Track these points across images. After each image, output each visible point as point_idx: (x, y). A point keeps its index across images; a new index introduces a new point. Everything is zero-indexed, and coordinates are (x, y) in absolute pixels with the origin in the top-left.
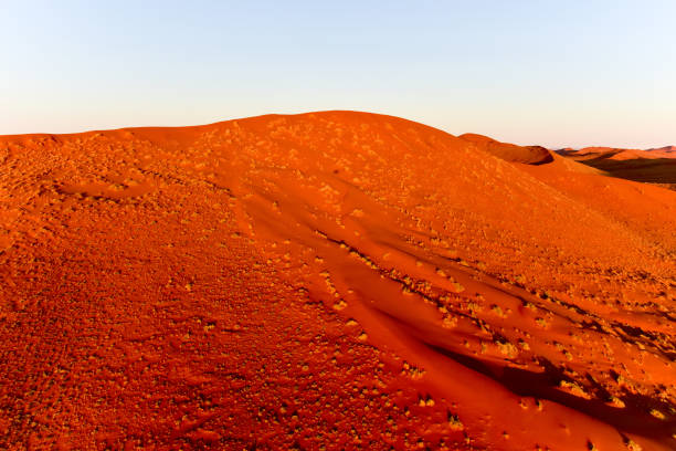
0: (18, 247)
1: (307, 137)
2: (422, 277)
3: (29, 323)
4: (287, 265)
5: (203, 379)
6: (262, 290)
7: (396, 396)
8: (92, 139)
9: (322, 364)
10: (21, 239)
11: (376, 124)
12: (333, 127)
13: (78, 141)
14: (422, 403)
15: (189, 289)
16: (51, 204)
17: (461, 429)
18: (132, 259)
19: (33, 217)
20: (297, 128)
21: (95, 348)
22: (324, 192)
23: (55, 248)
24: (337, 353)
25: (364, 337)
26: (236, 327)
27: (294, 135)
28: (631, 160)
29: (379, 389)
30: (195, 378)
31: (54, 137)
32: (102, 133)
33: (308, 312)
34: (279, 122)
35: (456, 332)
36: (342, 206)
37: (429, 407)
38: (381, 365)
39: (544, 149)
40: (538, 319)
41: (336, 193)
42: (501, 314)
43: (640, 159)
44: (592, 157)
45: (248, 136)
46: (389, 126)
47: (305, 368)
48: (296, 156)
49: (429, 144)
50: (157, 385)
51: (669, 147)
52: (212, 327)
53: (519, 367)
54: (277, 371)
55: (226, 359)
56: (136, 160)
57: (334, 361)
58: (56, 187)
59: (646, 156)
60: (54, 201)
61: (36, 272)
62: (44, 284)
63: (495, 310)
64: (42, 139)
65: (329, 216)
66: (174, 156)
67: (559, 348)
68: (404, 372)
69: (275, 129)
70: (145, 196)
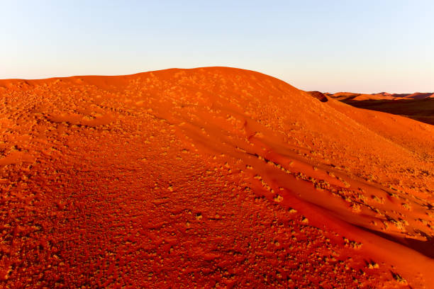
0: (40, 162)
1: (204, 84)
2: (321, 178)
3: (74, 219)
4: (230, 171)
5: (213, 255)
6: (221, 189)
7: (350, 262)
8: (55, 83)
9: (288, 241)
10: (40, 156)
11: (244, 76)
12: (218, 78)
13: (45, 85)
14: (371, 267)
15: (171, 190)
16: (50, 130)
17: (407, 284)
18: (123, 169)
19: (41, 140)
20: (195, 78)
21: (126, 235)
22: (231, 121)
23: (67, 163)
24: (294, 233)
25: (306, 221)
26: (217, 216)
27: (194, 82)
28: (366, 100)
29: (336, 257)
30: (207, 255)
31: (26, 82)
32: (61, 79)
33: (260, 205)
34: (181, 73)
35: (363, 215)
36: (246, 130)
37: (377, 269)
38: (328, 240)
39: (321, 93)
40: (403, 204)
41: (239, 121)
42: (380, 202)
43: (371, 100)
44: (343, 98)
45: (163, 83)
46: (253, 78)
47: (278, 244)
48: (202, 97)
49: (279, 89)
50: (185, 261)
51: (384, 93)
52: (201, 217)
53: (412, 237)
54: (260, 247)
55: (221, 240)
56: (92, 99)
57: (295, 239)
58: (46, 118)
59: (373, 98)
60: (50, 128)
61: (61, 181)
62: (70, 189)
63: (375, 199)
64: (19, 83)
65: (240, 137)
66: (117, 96)
67: (425, 223)
68: (347, 245)
69: (180, 78)
70: (111, 124)
